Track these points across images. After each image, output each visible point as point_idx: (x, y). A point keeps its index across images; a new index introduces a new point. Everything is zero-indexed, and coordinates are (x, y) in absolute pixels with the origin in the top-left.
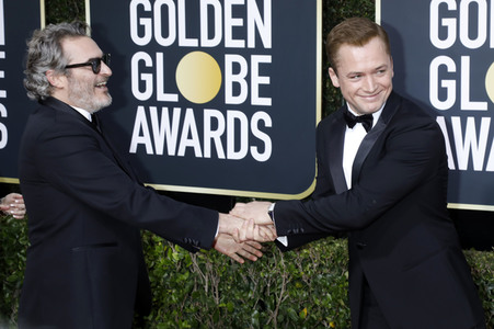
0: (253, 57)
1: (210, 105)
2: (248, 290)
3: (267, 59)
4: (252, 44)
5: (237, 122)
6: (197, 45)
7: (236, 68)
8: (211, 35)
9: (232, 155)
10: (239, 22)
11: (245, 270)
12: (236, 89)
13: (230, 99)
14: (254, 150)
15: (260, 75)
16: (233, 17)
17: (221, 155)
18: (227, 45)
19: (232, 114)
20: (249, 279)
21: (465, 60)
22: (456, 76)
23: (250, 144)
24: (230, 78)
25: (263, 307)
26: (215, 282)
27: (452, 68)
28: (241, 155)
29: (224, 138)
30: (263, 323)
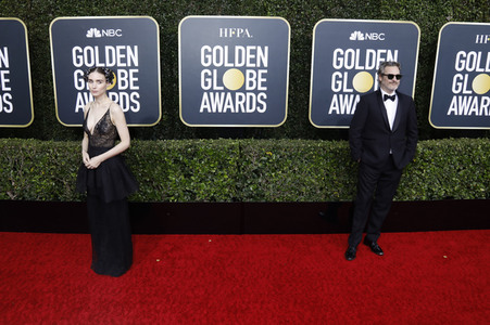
2: (8, 163)
3: (8, 72)
20: (8, 159)
25: (15, 169)
30: (15, 175)
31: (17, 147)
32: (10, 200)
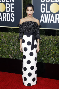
2: (11, 43)
5: (8, 15)
9: (8, 21)
11: (10, 40)
13: (7, 11)
14: (11, 20)
17: (6, 21)
19: (7, 14)
20: (11, 41)
21: (47, 4)
22: (45, 7)
23: (11, 19)
25: (13, 45)
26: (5, 42)
27: (44, 6)
28: (9, 21)
29: (6, 18)
30: (13, 48)
31: (15, 36)
32: (10, 59)
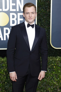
0: (18, 13)
1: (5, 27)
3: (22, 14)
4: (18, 10)
6: (1, 10)
7: (13, 17)
8: (6, 8)
10: (14, 4)
12: (13, 22)
15: (20, 18)
16: (12, 3)
18: (10, 11)
24: (11, 19)
